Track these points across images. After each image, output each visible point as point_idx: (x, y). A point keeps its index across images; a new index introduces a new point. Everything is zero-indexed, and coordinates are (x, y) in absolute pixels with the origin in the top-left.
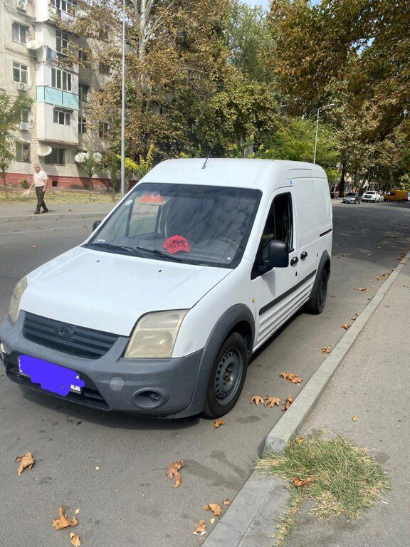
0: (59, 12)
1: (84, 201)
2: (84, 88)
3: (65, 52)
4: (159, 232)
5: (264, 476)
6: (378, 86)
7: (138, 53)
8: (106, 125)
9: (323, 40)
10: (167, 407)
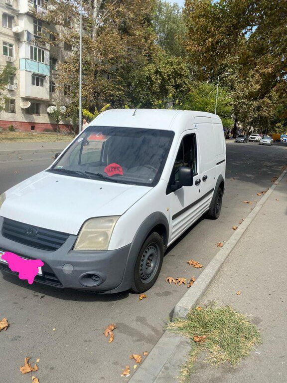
0: (35, 6)
1: (53, 140)
2: (53, 60)
3: (40, 34)
4: (103, 161)
5: (173, 334)
6: (259, 59)
7: (92, 36)
8: (69, 86)
9: (220, 27)
10: (104, 286)
